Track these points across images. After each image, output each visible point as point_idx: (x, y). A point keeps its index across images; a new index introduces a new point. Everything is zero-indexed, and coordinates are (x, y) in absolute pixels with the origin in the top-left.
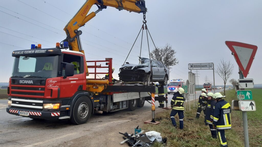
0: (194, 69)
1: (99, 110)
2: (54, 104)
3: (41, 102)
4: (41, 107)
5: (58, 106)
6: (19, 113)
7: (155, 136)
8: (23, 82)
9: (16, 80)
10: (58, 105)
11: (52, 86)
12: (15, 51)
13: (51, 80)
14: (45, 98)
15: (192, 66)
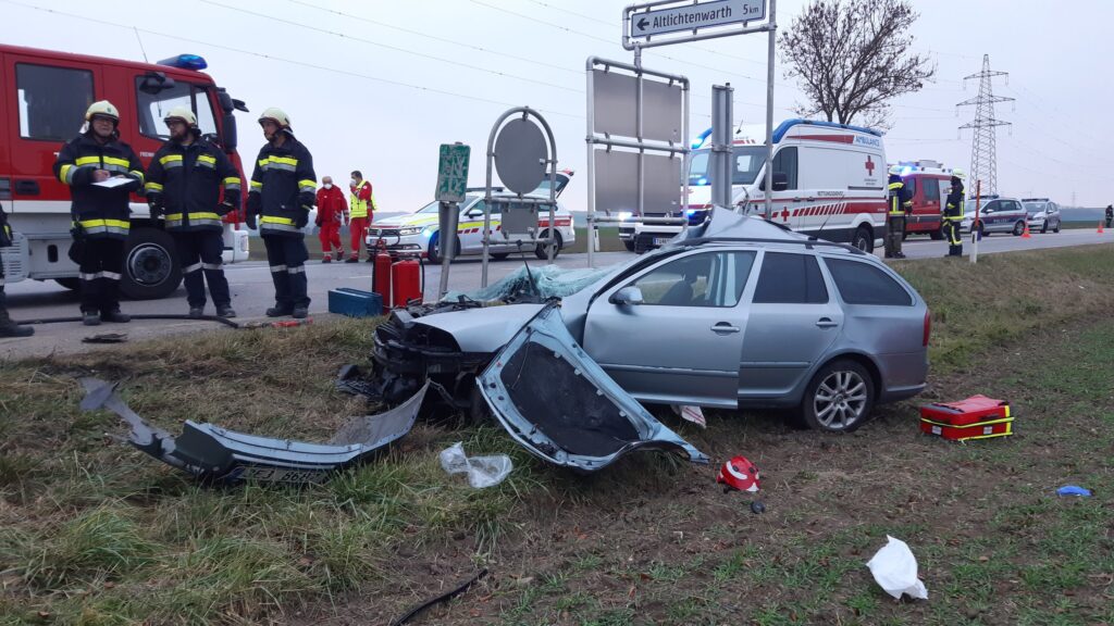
0: (652, 40)
15: (642, 25)
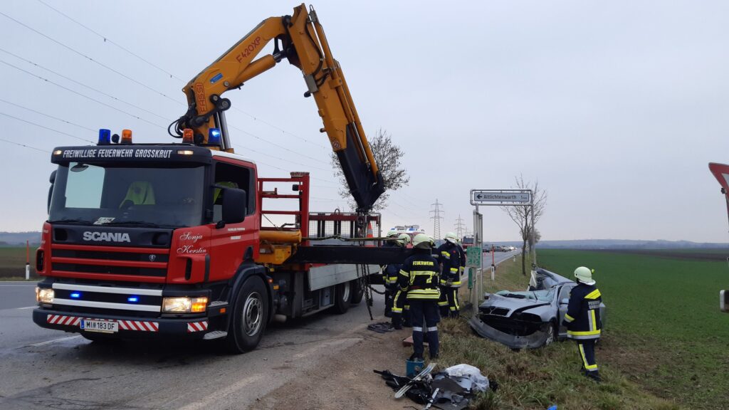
0: (484, 203)
1: (279, 312)
2: (193, 299)
3: (158, 293)
4: (156, 308)
5: (203, 304)
6: (83, 324)
7: (470, 376)
8: (96, 236)
9: (71, 230)
10: (205, 300)
11: (189, 250)
12: (63, 149)
13: (187, 234)
14: (168, 281)
15: (479, 197)
